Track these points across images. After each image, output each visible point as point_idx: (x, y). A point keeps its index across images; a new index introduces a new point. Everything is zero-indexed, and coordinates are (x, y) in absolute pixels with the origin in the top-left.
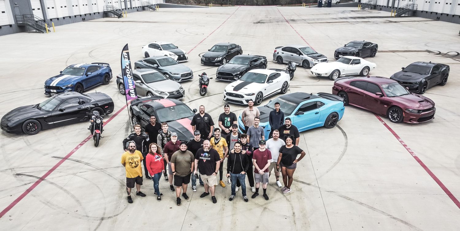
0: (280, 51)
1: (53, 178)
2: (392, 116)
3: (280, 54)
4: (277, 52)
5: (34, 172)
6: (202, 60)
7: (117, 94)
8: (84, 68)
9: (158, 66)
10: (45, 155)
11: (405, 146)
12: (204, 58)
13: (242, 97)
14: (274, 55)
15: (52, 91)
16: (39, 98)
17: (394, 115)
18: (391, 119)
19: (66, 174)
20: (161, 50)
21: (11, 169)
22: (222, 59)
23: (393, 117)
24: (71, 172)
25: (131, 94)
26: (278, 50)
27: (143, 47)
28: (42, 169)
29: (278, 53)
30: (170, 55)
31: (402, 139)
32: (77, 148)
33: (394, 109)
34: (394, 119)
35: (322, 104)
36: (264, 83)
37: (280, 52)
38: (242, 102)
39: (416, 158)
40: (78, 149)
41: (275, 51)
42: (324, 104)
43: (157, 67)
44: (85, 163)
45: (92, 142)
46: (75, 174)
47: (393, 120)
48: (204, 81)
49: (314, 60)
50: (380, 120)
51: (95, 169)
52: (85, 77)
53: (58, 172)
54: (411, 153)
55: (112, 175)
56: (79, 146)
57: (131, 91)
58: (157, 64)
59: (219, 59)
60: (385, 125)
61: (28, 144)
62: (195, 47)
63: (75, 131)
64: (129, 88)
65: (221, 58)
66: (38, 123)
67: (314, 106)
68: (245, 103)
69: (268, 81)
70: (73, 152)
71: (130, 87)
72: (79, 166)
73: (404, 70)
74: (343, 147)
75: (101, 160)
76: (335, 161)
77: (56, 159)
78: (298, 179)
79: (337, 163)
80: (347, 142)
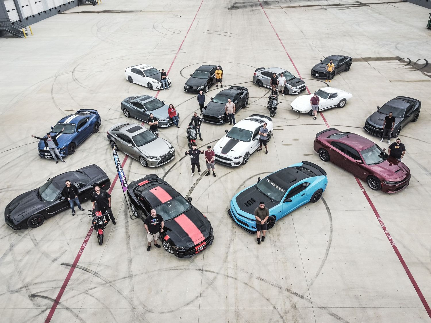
0: (259, 73)
1: (67, 300)
3: (260, 78)
4: (257, 75)
5: (47, 291)
6: (185, 88)
7: (109, 150)
8: (75, 125)
9: (145, 110)
10: (55, 260)
11: (384, 228)
12: (187, 86)
13: (231, 160)
14: (254, 77)
15: (46, 154)
16: (33, 160)
17: (373, 183)
18: (370, 186)
19: (79, 292)
20: (144, 76)
21: (25, 287)
22: (205, 87)
24: (82, 288)
26: (257, 72)
27: (126, 70)
28: (53, 285)
29: (258, 76)
30: (154, 82)
31: (382, 218)
32: (82, 248)
35: (308, 184)
36: (249, 141)
37: (260, 76)
38: (230, 164)
39: (395, 248)
40: (84, 248)
41: (255, 74)
42: (310, 184)
43: (144, 112)
44: (94, 273)
45: (93, 238)
46: (86, 292)
47: (372, 187)
48: (192, 137)
49: (293, 87)
50: (360, 184)
51: (104, 282)
52: (76, 134)
53: (70, 289)
54: (391, 240)
55: (121, 292)
56: (85, 244)
59: (201, 88)
60: (365, 193)
61: (36, 243)
62: (175, 57)
63: (77, 217)
65: (203, 87)
66: (41, 216)
67: (301, 188)
68: (233, 165)
69: (253, 138)
70: (80, 255)
72: (89, 278)
73: (379, 111)
74: (329, 233)
75: (108, 267)
76: (323, 257)
77: (66, 268)
78: (291, 289)
79: (324, 260)
80: (332, 225)
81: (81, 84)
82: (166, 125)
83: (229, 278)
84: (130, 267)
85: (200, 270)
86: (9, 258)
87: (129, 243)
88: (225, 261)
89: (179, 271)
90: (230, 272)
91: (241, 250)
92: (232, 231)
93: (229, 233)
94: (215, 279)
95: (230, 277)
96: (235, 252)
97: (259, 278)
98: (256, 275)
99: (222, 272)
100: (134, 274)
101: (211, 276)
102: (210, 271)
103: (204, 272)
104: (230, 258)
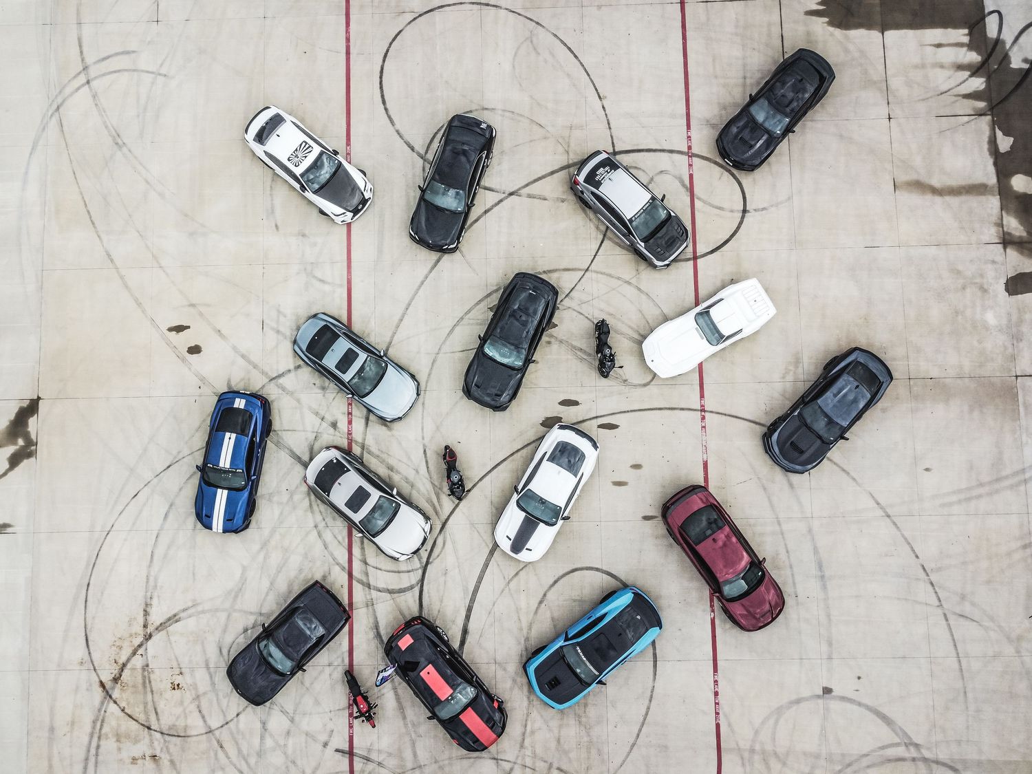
10: (325, 745)
11: (716, 694)
32: (351, 726)
39: (718, 726)
44: (378, 763)
54: (717, 714)
60: (713, 621)
61: (290, 718)
70: (352, 737)
72: (374, 769)
74: (647, 702)
75: (390, 755)
76: (632, 741)
77: (342, 756)
79: (633, 745)
80: (654, 687)
83: (527, 769)
84: (415, 755)
85: (494, 759)
86: (269, 742)
88: (522, 746)
89: (472, 760)
90: (528, 762)
91: (540, 729)
92: (529, 698)
93: (525, 703)
94: (512, 769)
95: (529, 767)
96: (533, 732)
97: (559, 769)
98: (555, 765)
99: (519, 761)
100: (422, 764)
101: (507, 766)
102: (505, 761)
103: (500, 762)
104: (527, 742)
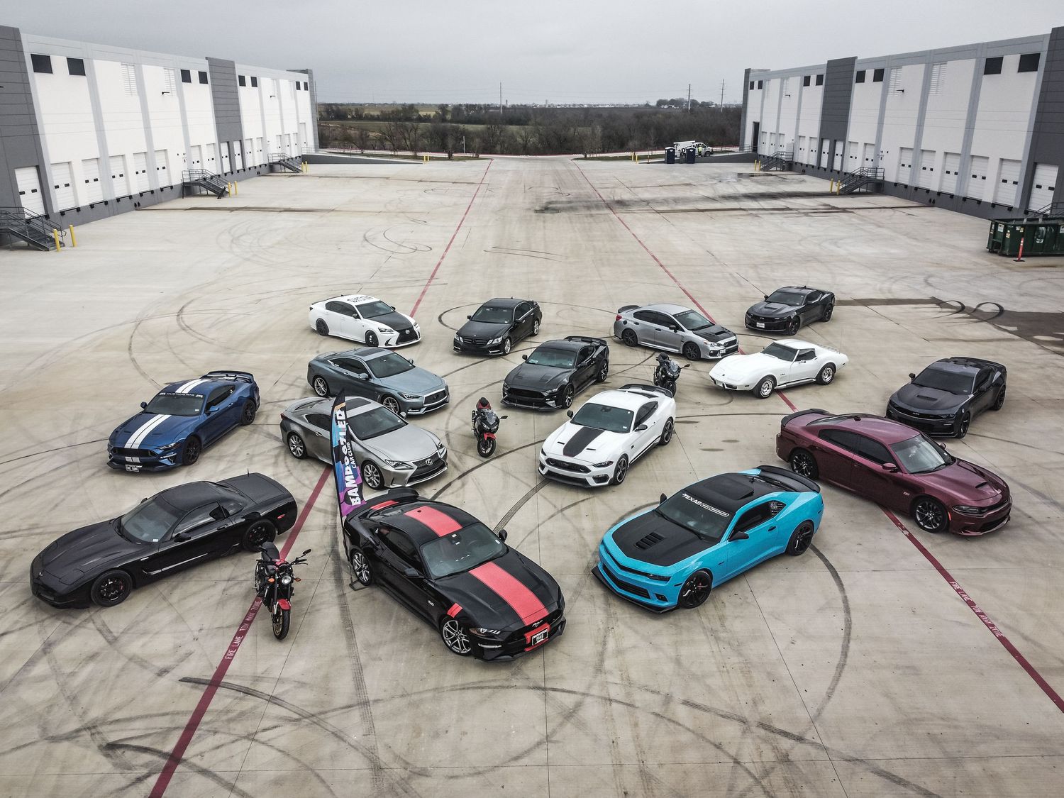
0: (628, 317)
1: (202, 754)
2: (921, 516)
3: (631, 324)
4: (622, 320)
5: (149, 735)
6: (456, 343)
8: (202, 397)
9: (370, 377)
10: (163, 672)
11: (971, 604)
12: (461, 338)
13: (586, 470)
14: (616, 326)
15: (128, 459)
16: (94, 474)
17: (927, 515)
18: (922, 523)
19: (232, 738)
20: (358, 317)
21: (89, 728)
22: (504, 341)
23: (925, 520)
24: (239, 729)
25: (352, 500)
26: (623, 314)
27: (312, 306)
28: (164, 722)
29: (625, 322)
30: (381, 331)
31: (960, 584)
32: (234, 647)
33: (927, 503)
34: (929, 523)
35: (781, 506)
36: (628, 431)
37: (629, 319)
38: (584, 482)
39: (1003, 640)
40: (237, 648)
41: (619, 318)
42: (784, 505)
43: (367, 379)
44: (268, 698)
45: (264, 622)
46: (251, 737)
47: (926, 526)
48: (488, 424)
49: (710, 343)
50: (896, 522)
51: (296, 716)
52: (203, 418)
53: (209, 731)
54: (990, 626)
55: (342, 735)
56: (238, 639)
57: (350, 493)
58: (367, 373)
59: (495, 342)
60: (911, 537)
61: (110, 638)
62: (424, 292)
63: (214, 586)
64: (345, 487)
65: (500, 339)
66: (126, 576)
67: (764, 512)
68: (593, 483)
69: (636, 425)
70: (229, 661)
71: (348, 485)
72: (255, 707)
73: (916, 381)
74: (842, 615)
75: (302, 684)
76: (836, 660)
77: (192, 687)
78: (772, 725)
79: (841, 667)
80: (846, 597)
81: (200, 336)
82: (420, 409)
83: (614, 705)
84: (359, 684)
85: (539, 688)
86: (41, 668)
87: (350, 636)
88: (599, 669)
89: (486, 691)
90: (615, 692)
91: (634, 647)
92: (606, 611)
93: (600, 616)
94: (578, 705)
95: (616, 701)
96: (619, 652)
97: (686, 703)
98: (678, 696)
99: (595, 691)
100: (371, 698)
101: (569, 701)
102: (563, 691)
103: (551, 693)
104: (609, 664)
